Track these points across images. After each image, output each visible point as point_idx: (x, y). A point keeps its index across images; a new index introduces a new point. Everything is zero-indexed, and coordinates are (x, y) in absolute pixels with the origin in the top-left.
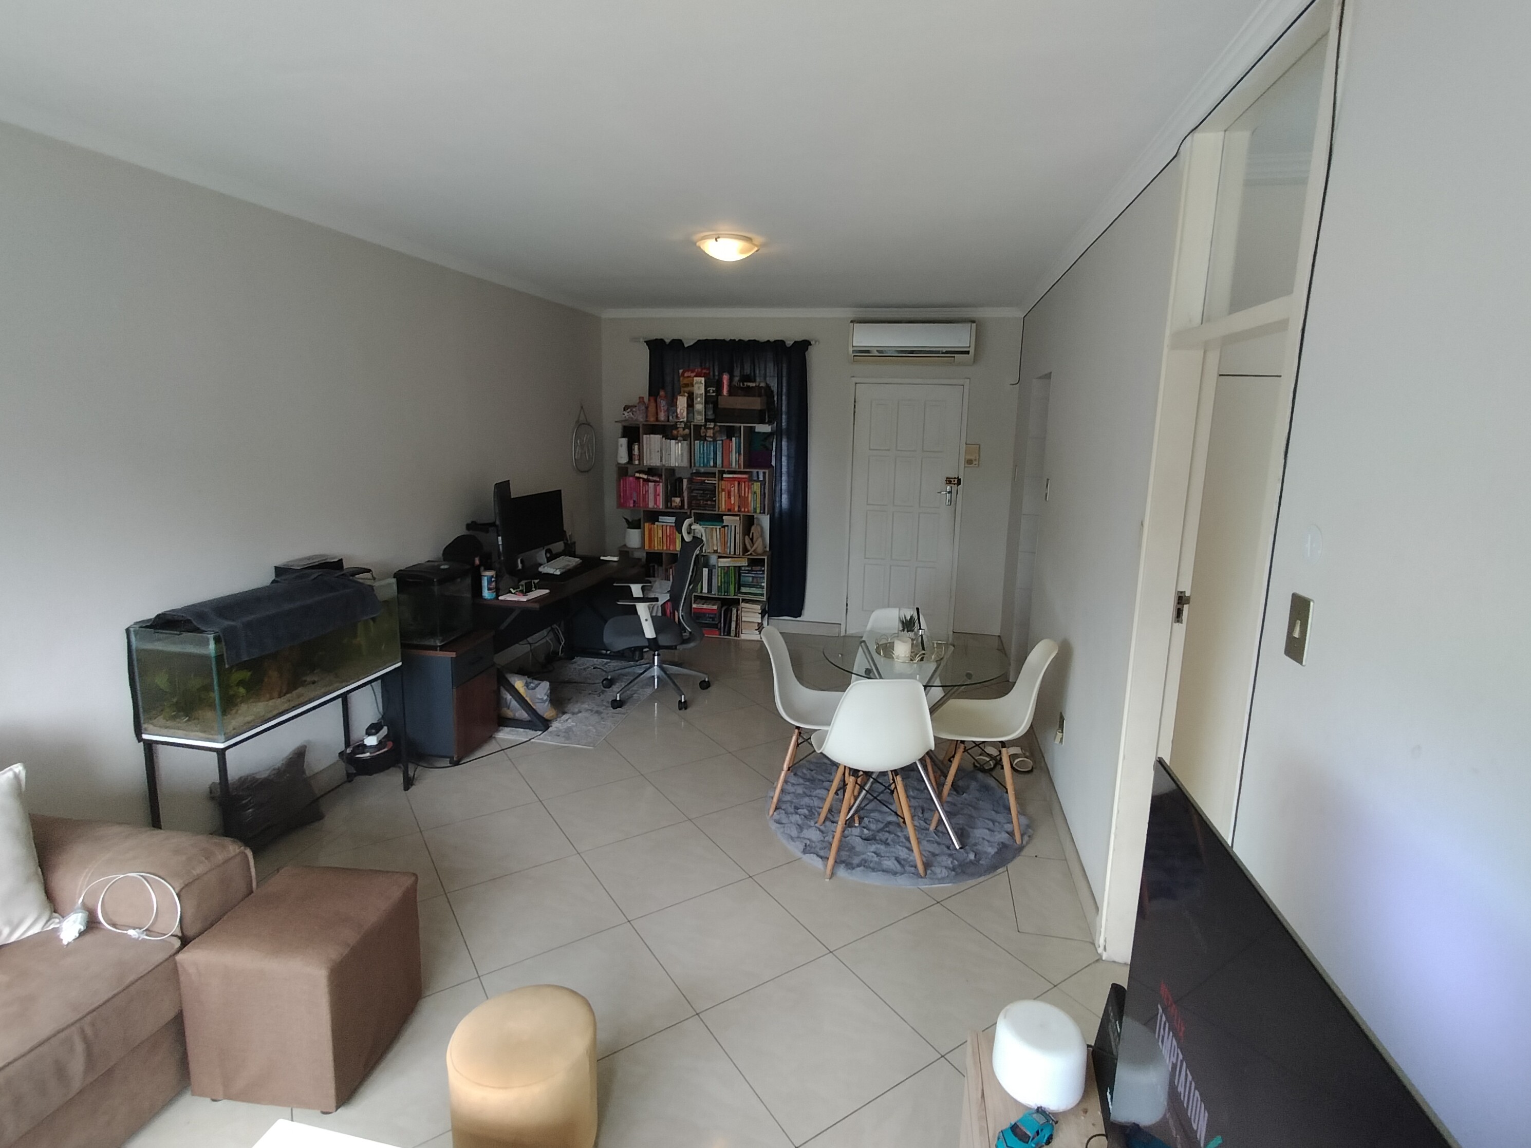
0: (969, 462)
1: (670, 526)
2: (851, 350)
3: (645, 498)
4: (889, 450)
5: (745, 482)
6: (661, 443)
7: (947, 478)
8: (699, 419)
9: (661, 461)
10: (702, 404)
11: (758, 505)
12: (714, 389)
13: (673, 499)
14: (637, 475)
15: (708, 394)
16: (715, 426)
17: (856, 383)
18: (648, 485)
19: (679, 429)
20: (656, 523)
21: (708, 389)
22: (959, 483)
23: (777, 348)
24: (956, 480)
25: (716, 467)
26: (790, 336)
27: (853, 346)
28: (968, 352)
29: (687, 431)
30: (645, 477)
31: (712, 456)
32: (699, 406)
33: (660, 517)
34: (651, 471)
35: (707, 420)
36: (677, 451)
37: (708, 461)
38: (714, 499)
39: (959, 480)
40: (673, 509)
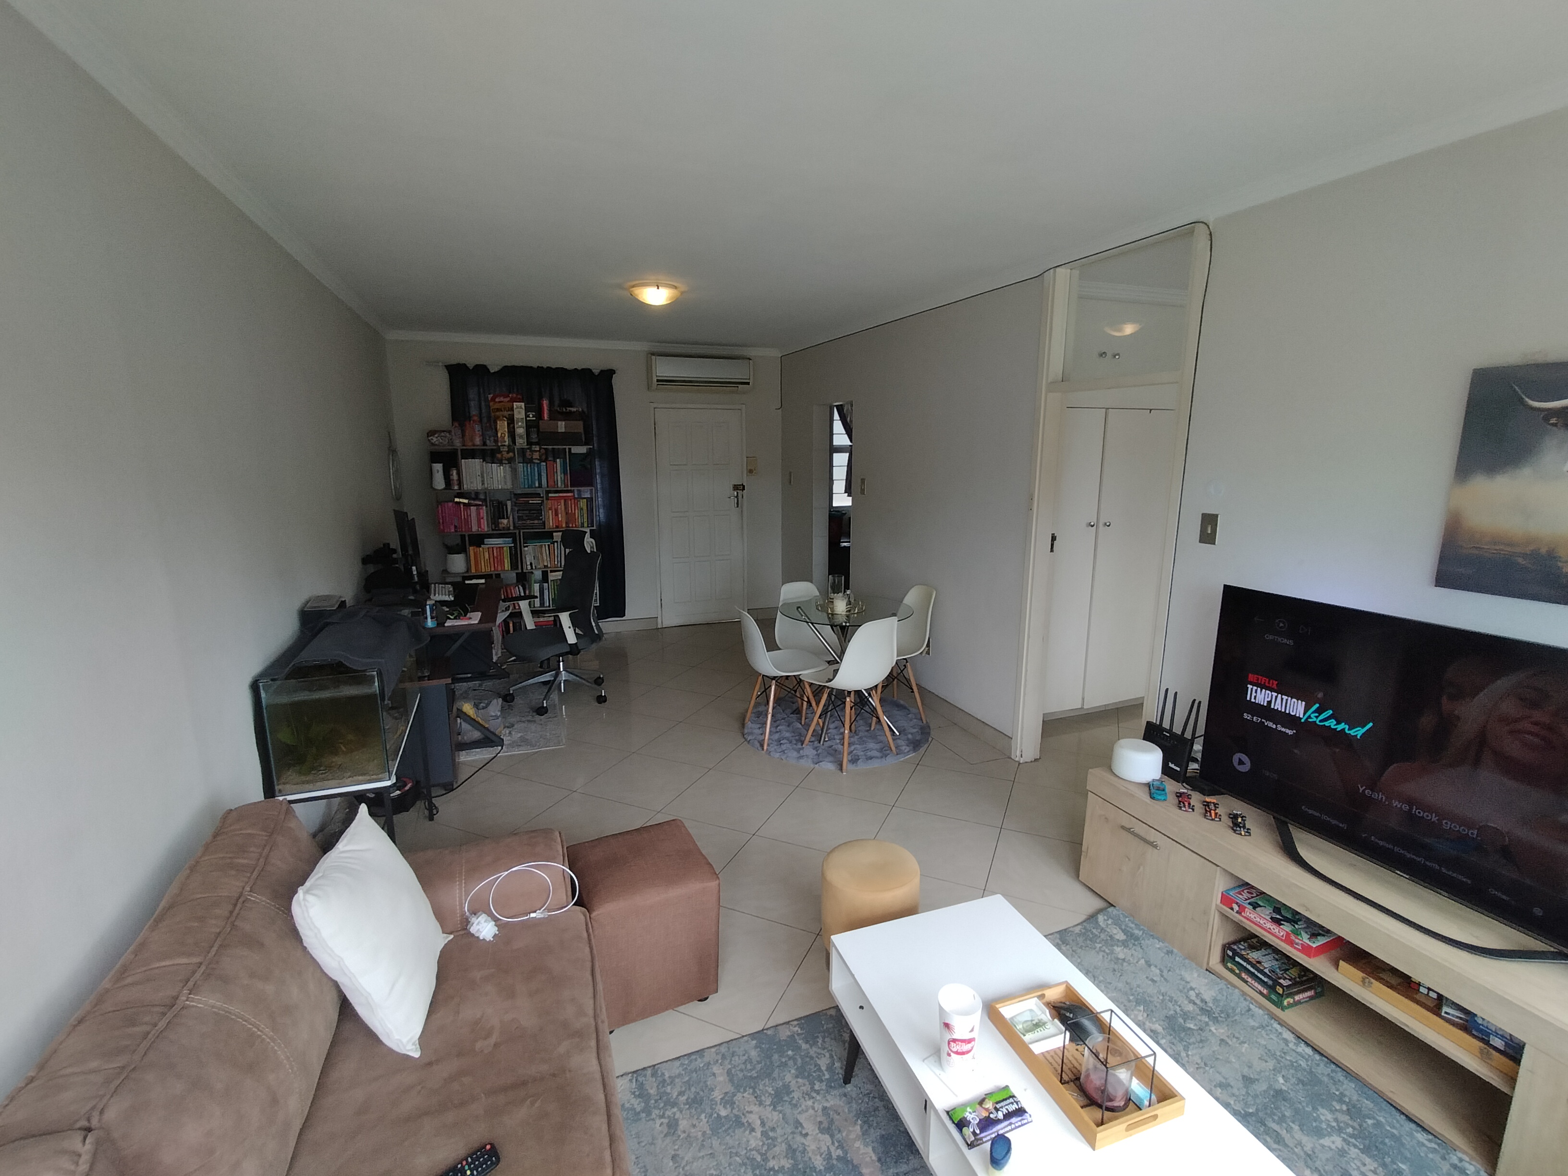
0: (751, 471)
1: (497, 548)
2: (655, 379)
3: (467, 522)
4: (686, 465)
5: (571, 500)
6: (482, 467)
7: (735, 485)
8: (521, 442)
9: (483, 484)
10: (524, 428)
11: (585, 520)
12: (534, 413)
13: (500, 520)
14: (457, 500)
15: (528, 419)
16: (540, 448)
17: (655, 408)
18: (470, 509)
19: (503, 453)
20: (482, 546)
21: (528, 414)
22: (744, 489)
23: (584, 375)
24: (742, 487)
25: (541, 487)
26: (596, 365)
27: (657, 376)
28: (748, 383)
29: (511, 454)
30: (466, 501)
31: (537, 478)
32: (520, 430)
33: (486, 540)
34: (474, 496)
35: (530, 443)
36: (499, 475)
37: (533, 482)
38: (541, 518)
39: (744, 487)
40: (501, 530)
